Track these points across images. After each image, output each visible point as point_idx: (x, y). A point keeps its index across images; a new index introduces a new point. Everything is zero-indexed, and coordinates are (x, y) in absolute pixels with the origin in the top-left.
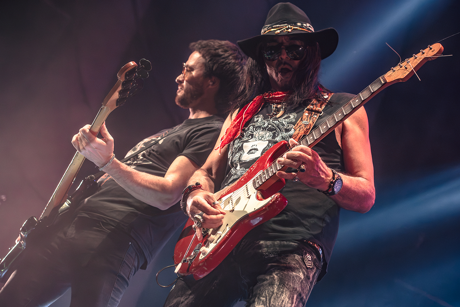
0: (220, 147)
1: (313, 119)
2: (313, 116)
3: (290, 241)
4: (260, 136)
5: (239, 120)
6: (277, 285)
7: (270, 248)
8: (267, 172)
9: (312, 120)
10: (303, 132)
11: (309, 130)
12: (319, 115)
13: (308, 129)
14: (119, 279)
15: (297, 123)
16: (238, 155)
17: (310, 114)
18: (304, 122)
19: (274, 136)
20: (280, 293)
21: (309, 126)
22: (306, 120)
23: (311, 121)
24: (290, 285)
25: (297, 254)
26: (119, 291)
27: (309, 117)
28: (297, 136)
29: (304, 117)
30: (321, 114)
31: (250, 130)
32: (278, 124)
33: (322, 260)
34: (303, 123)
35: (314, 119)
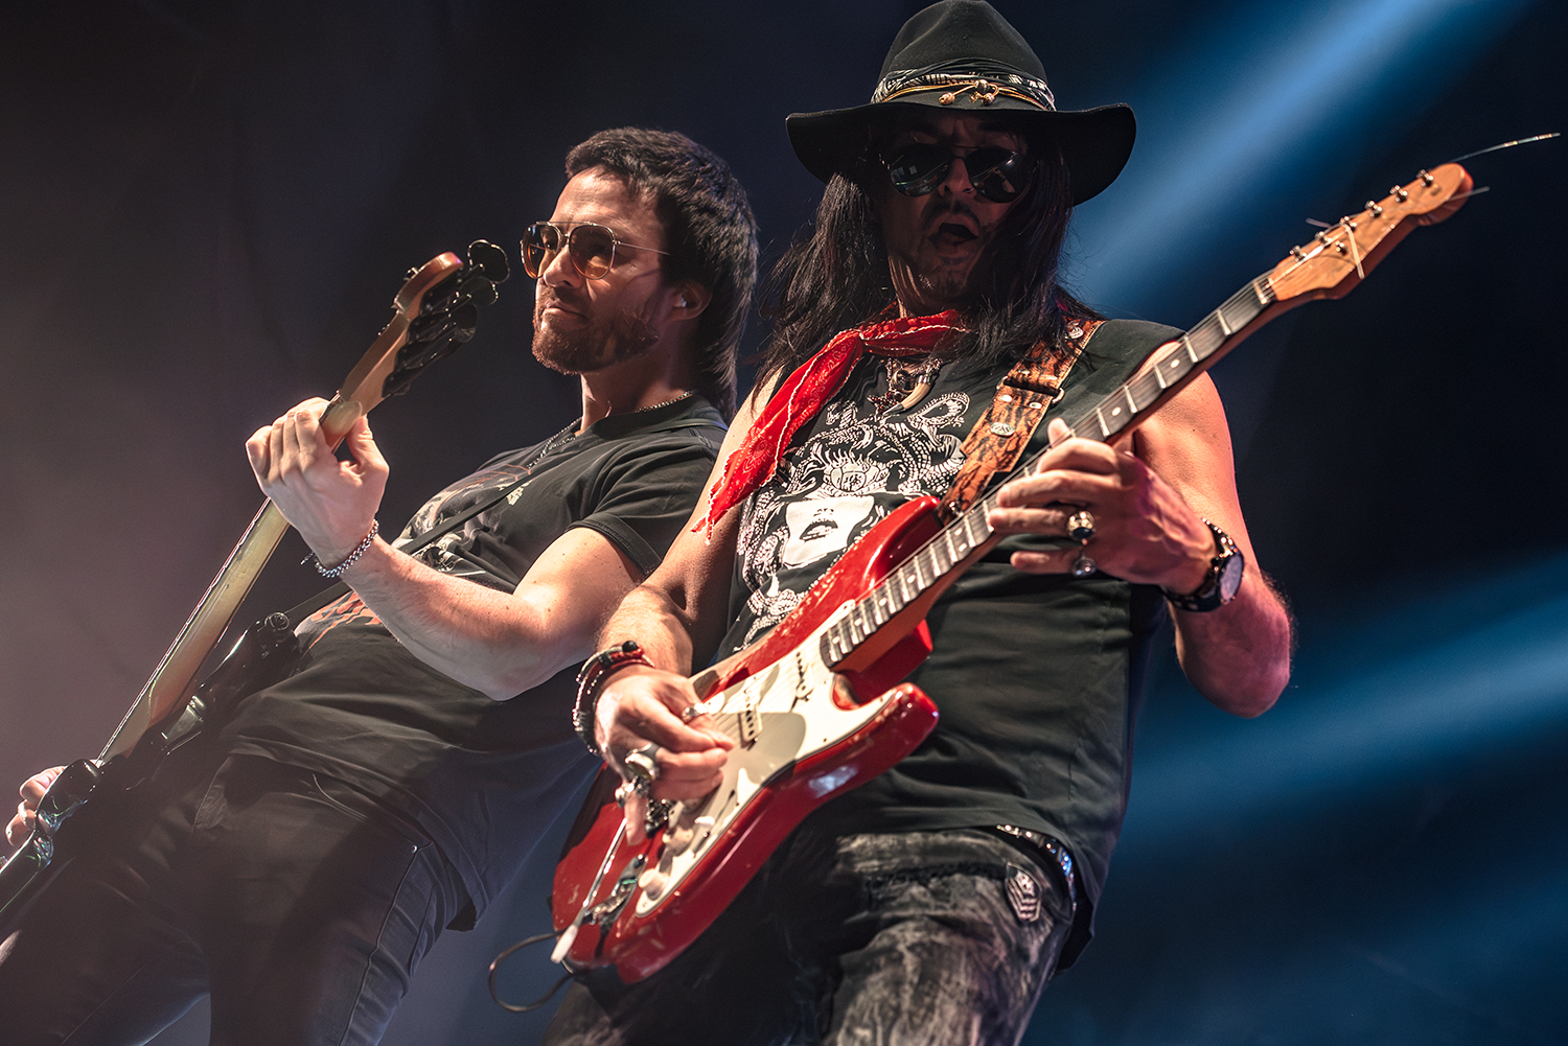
0: (710, 519)
1: (1027, 414)
2: (1028, 404)
3: (957, 831)
4: (844, 479)
5: (771, 422)
6: (911, 983)
7: (890, 859)
8: (870, 607)
9: (1026, 420)
10: (993, 463)
11: (1014, 456)
12: (1049, 399)
13: (1010, 452)
14: (377, 969)
15: (974, 431)
16: (769, 544)
17: (1017, 399)
18: (998, 427)
19: (893, 481)
20: (922, 1012)
21: (1015, 441)
22: (1003, 418)
23: (1022, 422)
24: (958, 984)
25: (983, 876)
26: (376, 1010)
27: (1016, 408)
28: (973, 478)
29: (998, 409)
30: (1055, 396)
31: (814, 458)
32: (906, 436)
33: (1072, 894)
34: (993, 430)
35: (1033, 415)
